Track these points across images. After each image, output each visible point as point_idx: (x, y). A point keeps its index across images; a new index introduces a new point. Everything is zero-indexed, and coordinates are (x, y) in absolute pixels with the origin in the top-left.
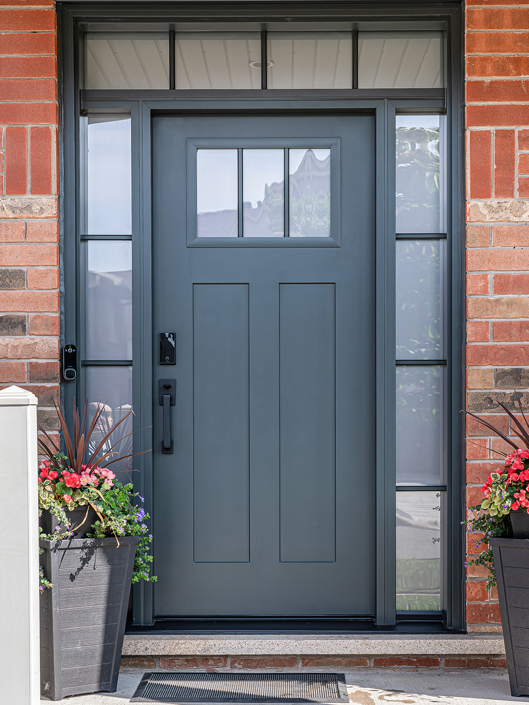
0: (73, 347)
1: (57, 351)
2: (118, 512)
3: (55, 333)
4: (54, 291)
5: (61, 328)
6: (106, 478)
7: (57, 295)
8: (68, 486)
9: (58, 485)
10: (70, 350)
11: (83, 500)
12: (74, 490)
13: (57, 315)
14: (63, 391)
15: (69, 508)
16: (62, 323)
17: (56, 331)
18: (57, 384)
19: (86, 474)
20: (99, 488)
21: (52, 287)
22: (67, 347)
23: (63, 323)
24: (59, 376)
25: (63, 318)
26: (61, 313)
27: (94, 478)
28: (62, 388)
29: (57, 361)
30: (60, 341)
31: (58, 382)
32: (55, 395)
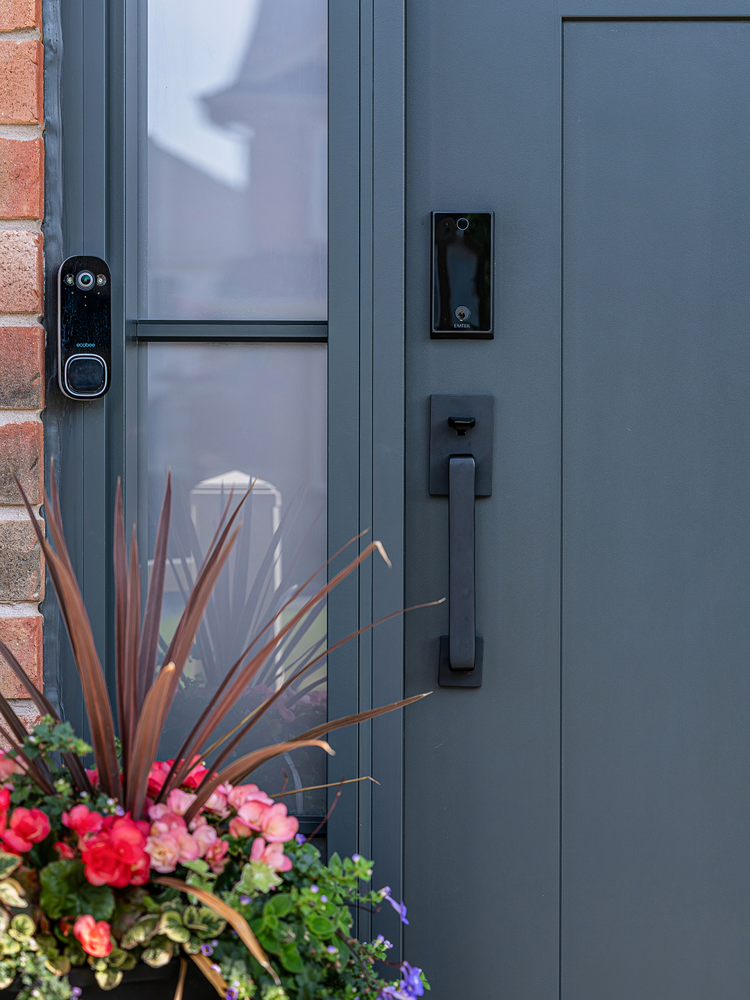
0: (97, 266)
1: (33, 281)
2: (311, 986)
3: (25, 209)
4: (20, 40)
5: (47, 189)
6: (256, 834)
7: (34, 56)
8: (96, 879)
9: (51, 875)
10: (86, 280)
11: (160, 941)
12: (122, 893)
13: (32, 136)
14: (54, 444)
15: (102, 979)
16: (51, 169)
17: (30, 203)
18: (33, 417)
19: (168, 818)
20: (225, 881)
21: (13, 21)
22: (73, 267)
23: (56, 170)
24: (39, 382)
25: (55, 147)
26: (48, 129)
27: (206, 835)
28: (53, 430)
29: (32, 323)
30: (45, 243)
31: (35, 408)
32: (27, 458)
